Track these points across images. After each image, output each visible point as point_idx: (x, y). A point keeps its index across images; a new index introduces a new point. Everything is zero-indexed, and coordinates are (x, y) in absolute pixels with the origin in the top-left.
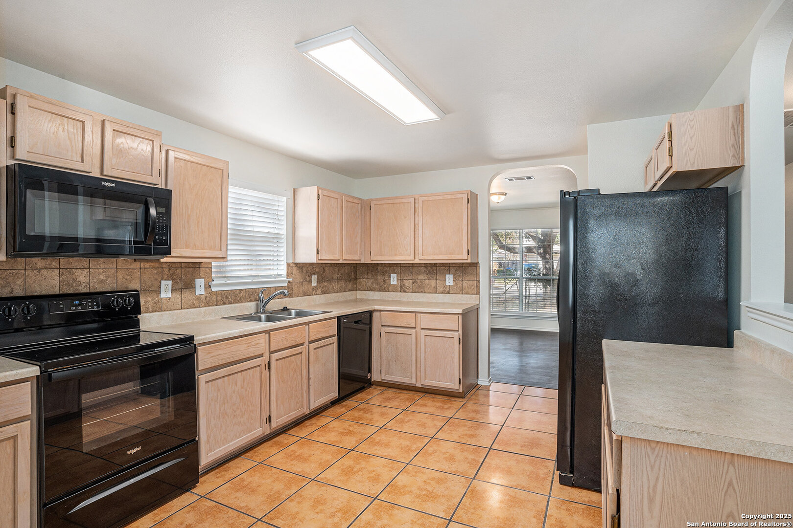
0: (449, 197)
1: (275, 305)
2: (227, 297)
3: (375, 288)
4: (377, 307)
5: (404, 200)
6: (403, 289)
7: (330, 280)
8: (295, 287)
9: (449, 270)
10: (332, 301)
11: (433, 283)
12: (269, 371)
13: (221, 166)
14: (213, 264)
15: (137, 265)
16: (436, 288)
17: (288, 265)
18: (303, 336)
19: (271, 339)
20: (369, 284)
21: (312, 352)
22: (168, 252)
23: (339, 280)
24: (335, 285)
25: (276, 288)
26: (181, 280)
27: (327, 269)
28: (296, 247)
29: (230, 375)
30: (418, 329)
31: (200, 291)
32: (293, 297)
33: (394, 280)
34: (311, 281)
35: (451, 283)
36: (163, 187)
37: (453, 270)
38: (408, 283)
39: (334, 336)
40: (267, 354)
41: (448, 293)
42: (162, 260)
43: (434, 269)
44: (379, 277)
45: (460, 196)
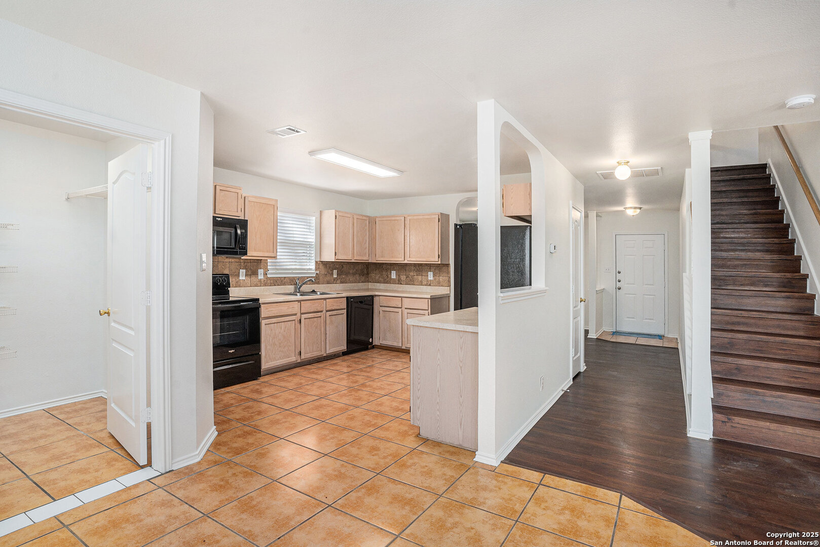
0: (427, 217)
1: (306, 288)
2: (276, 282)
3: (381, 281)
4: (377, 293)
5: (397, 218)
6: (399, 282)
7: (347, 274)
8: (321, 278)
9: (430, 268)
10: (349, 289)
11: (420, 278)
12: (300, 325)
13: (273, 203)
14: (268, 261)
15: (227, 260)
16: (421, 282)
17: (316, 262)
18: (322, 306)
19: (302, 306)
20: (377, 277)
21: (328, 318)
22: (245, 254)
23: (354, 274)
24: (351, 278)
25: (308, 277)
26: (250, 269)
27: (344, 266)
28: (322, 251)
29: (278, 323)
30: (403, 309)
31: (261, 277)
32: (319, 284)
33: (394, 275)
34: (332, 274)
35: (432, 278)
36: (243, 219)
37: (433, 269)
38: (403, 278)
39: (344, 309)
40: (299, 314)
41: (430, 285)
42: (242, 258)
43: (421, 268)
44: (384, 273)
45: (433, 216)
